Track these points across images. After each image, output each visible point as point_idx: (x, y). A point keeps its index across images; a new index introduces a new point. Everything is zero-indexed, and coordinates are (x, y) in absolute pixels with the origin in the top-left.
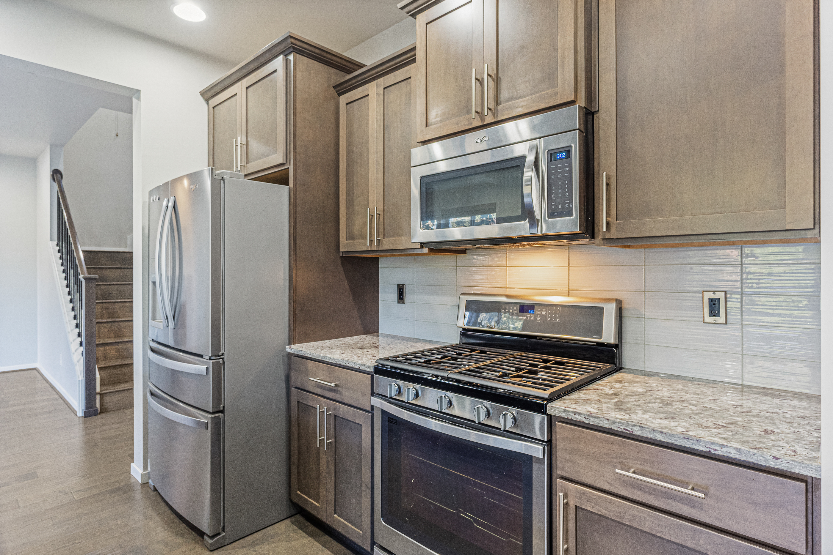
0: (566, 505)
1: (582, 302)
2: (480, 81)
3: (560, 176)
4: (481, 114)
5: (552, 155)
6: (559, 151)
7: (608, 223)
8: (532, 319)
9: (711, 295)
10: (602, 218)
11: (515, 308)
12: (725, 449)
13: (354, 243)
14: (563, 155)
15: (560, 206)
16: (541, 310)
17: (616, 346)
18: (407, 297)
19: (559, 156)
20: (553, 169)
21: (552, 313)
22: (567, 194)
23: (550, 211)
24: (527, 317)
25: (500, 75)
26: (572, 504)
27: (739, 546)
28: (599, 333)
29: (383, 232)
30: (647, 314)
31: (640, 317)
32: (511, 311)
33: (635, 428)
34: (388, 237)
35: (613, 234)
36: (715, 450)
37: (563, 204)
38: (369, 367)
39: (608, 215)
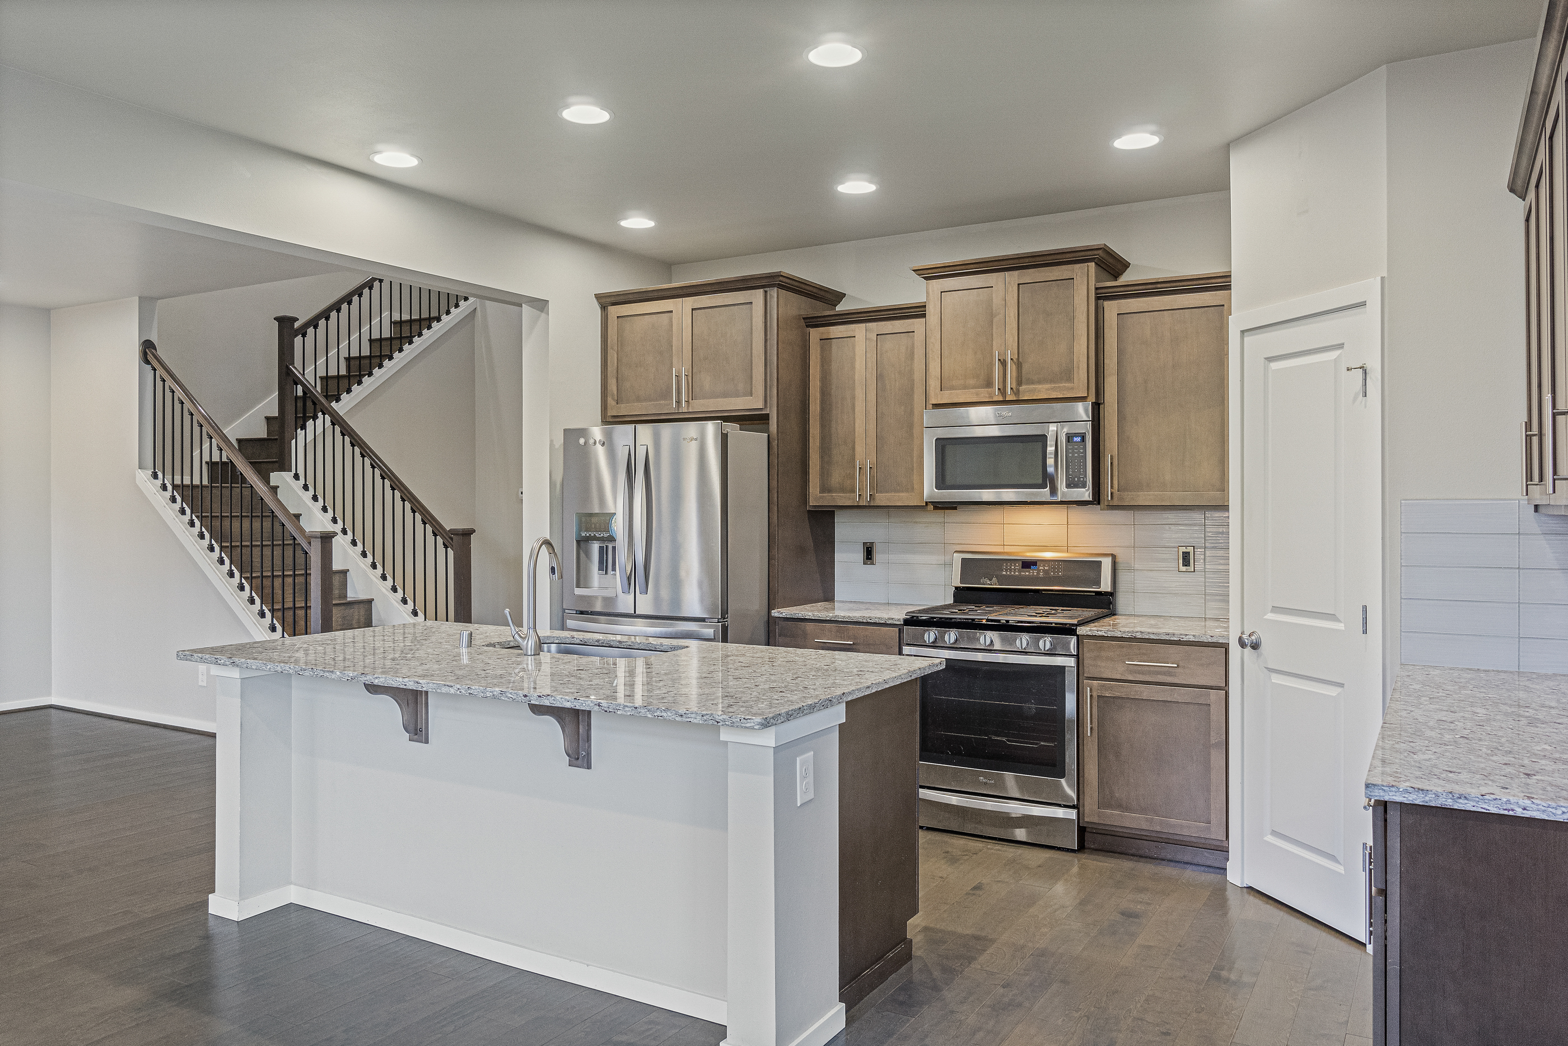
0: (1091, 696)
1: (1076, 557)
2: (1003, 363)
3: (1076, 455)
4: (1003, 391)
5: (1069, 438)
6: (1076, 435)
7: (1112, 494)
8: (1035, 574)
9: (1184, 549)
10: (1107, 489)
11: (1017, 564)
12: (1187, 637)
13: (832, 496)
14: (1079, 439)
15: (1076, 479)
16: (1044, 566)
17: (1112, 594)
18: (877, 556)
19: (1075, 439)
20: (1070, 449)
21: (1054, 568)
22: (1082, 470)
23: (1068, 483)
24: (1030, 572)
25: (1020, 360)
26: (1095, 694)
27: (1194, 691)
28: (1098, 583)
29: (876, 487)
30: (1137, 566)
31: (1130, 569)
32: (1013, 567)
33: (1137, 634)
34: (881, 492)
35: (1115, 503)
36: (1183, 638)
37: (1079, 478)
38: (899, 620)
39: (1112, 487)
